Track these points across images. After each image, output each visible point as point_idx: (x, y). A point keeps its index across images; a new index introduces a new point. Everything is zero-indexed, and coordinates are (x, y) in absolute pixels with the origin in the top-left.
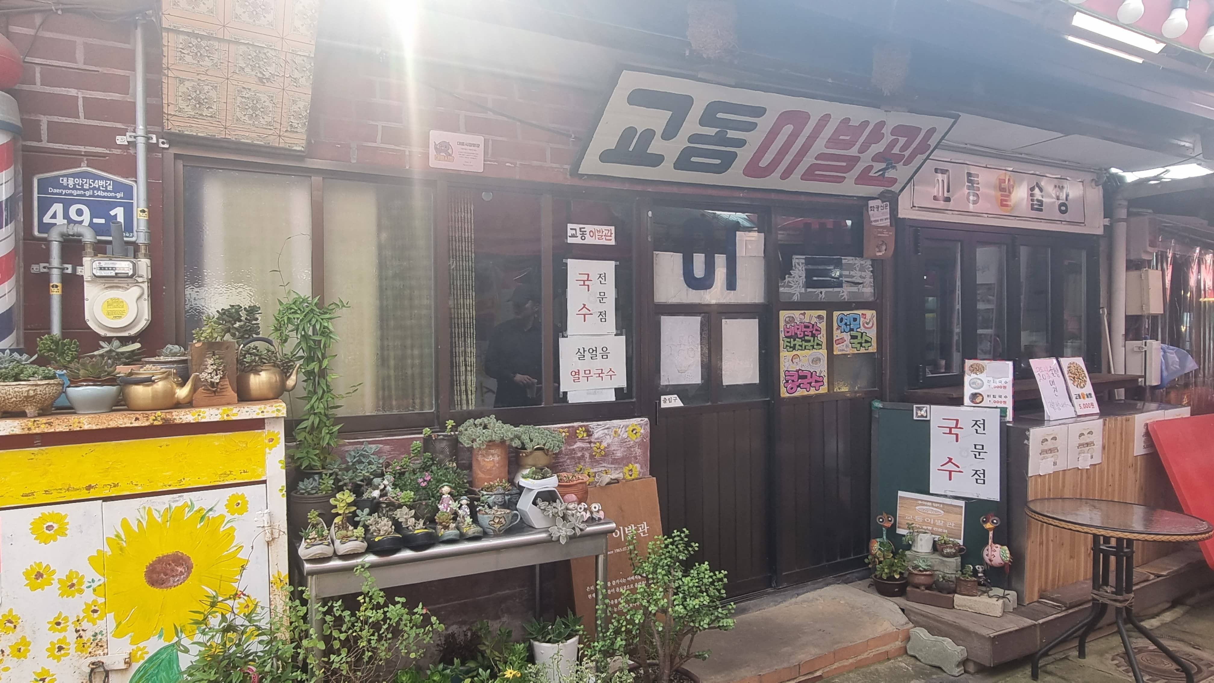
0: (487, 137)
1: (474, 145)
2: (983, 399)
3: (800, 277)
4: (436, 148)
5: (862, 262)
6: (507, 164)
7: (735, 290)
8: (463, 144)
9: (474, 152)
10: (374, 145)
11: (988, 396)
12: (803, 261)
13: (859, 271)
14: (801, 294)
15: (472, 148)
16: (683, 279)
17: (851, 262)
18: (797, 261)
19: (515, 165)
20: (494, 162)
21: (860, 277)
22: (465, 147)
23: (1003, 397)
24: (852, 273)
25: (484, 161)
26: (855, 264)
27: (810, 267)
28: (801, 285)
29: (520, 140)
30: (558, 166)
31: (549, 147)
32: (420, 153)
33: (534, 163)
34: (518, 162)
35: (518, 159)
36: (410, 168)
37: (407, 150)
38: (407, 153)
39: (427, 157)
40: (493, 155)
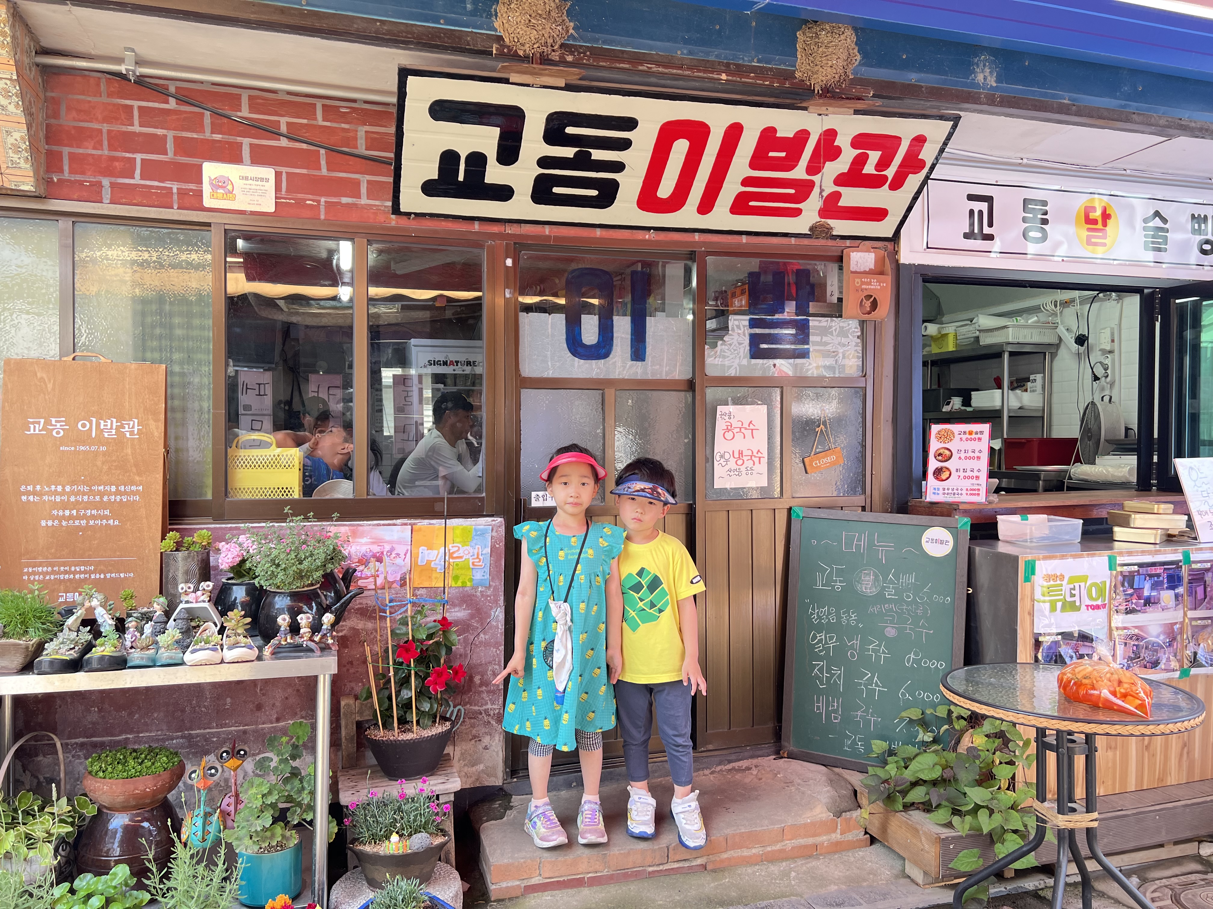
0: (279, 169)
1: (262, 179)
2: (950, 475)
3: (740, 344)
4: (211, 184)
5: (842, 324)
6: (308, 202)
7: (643, 360)
8: (246, 178)
9: (262, 188)
10: (131, 181)
11: (957, 470)
12: (747, 323)
13: (838, 336)
14: (740, 365)
15: (259, 183)
16: (565, 345)
17: (824, 324)
18: (736, 323)
19: (319, 202)
20: (290, 199)
21: (839, 344)
22: (250, 182)
23: (975, 471)
24: (825, 339)
25: (276, 198)
26: (830, 327)
27: (758, 331)
28: (742, 354)
29: (324, 171)
30: (377, 203)
31: (364, 179)
32: (191, 190)
33: (345, 200)
34: (323, 200)
35: (322, 195)
36: (178, 209)
37: (175, 187)
38: (175, 191)
39: (199, 194)
40: (288, 191)
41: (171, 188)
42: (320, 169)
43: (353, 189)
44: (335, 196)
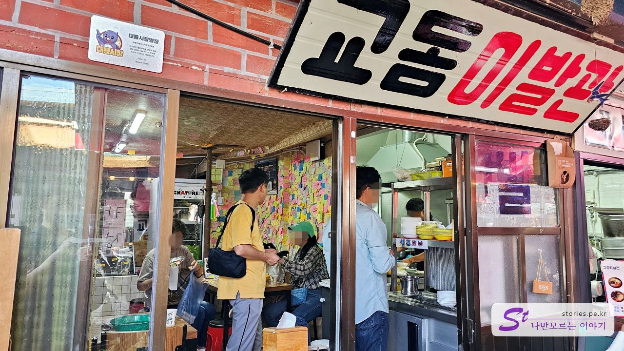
0: (169, 33)
1: (152, 40)
3: (494, 203)
4: (98, 37)
6: (194, 67)
8: (136, 37)
9: (151, 48)
12: (497, 188)
14: (495, 219)
15: (149, 43)
18: (492, 187)
20: (177, 62)
22: (140, 41)
25: (164, 60)
26: (541, 192)
27: (503, 194)
29: (210, 41)
30: (255, 75)
31: (245, 53)
32: (76, 41)
33: (227, 69)
34: (208, 67)
35: (207, 63)
36: (59, 58)
37: (58, 36)
38: (57, 39)
39: (85, 47)
40: (176, 55)
41: (53, 37)
42: (207, 39)
43: (236, 60)
44: (219, 65)
